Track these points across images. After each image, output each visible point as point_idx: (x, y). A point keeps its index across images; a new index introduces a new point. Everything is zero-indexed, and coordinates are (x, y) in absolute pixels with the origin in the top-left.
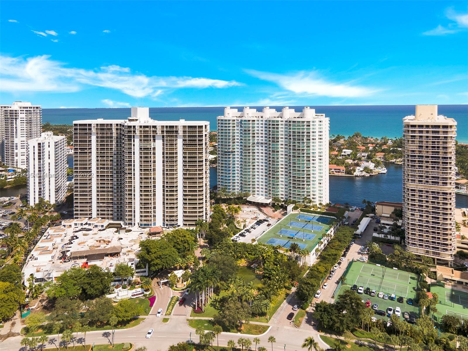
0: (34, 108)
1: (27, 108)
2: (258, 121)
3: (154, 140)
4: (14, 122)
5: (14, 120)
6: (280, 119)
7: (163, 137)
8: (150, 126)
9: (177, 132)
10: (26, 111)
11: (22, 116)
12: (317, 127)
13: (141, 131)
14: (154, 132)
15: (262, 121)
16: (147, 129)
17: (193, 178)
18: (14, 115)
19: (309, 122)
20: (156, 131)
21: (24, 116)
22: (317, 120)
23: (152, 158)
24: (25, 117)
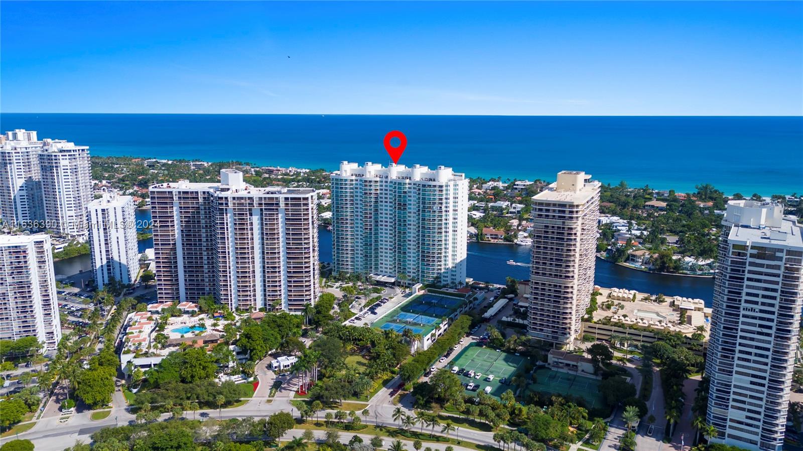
0: (79, 150)
1: (70, 151)
2: (382, 182)
3: (251, 215)
4: (55, 171)
5: (55, 169)
6: (408, 181)
7: (261, 210)
8: (246, 198)
9: (277, 204)
10: (69, 155)
11: (64, 162)
12: (451, 192)
13: (234, 204)
14: (251, 204)
15: (386, 182)
16: (243, 201)
17: (298, 258)
18: (54, 161)
19: (441, 187)
20: (252, 204)
21: (66, 162)
22: (451, 184)
23: (249, 234)
24: (69, 165)
